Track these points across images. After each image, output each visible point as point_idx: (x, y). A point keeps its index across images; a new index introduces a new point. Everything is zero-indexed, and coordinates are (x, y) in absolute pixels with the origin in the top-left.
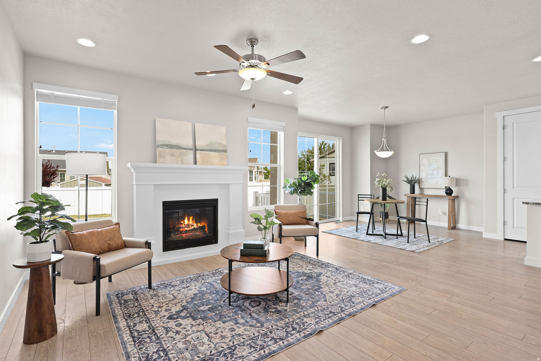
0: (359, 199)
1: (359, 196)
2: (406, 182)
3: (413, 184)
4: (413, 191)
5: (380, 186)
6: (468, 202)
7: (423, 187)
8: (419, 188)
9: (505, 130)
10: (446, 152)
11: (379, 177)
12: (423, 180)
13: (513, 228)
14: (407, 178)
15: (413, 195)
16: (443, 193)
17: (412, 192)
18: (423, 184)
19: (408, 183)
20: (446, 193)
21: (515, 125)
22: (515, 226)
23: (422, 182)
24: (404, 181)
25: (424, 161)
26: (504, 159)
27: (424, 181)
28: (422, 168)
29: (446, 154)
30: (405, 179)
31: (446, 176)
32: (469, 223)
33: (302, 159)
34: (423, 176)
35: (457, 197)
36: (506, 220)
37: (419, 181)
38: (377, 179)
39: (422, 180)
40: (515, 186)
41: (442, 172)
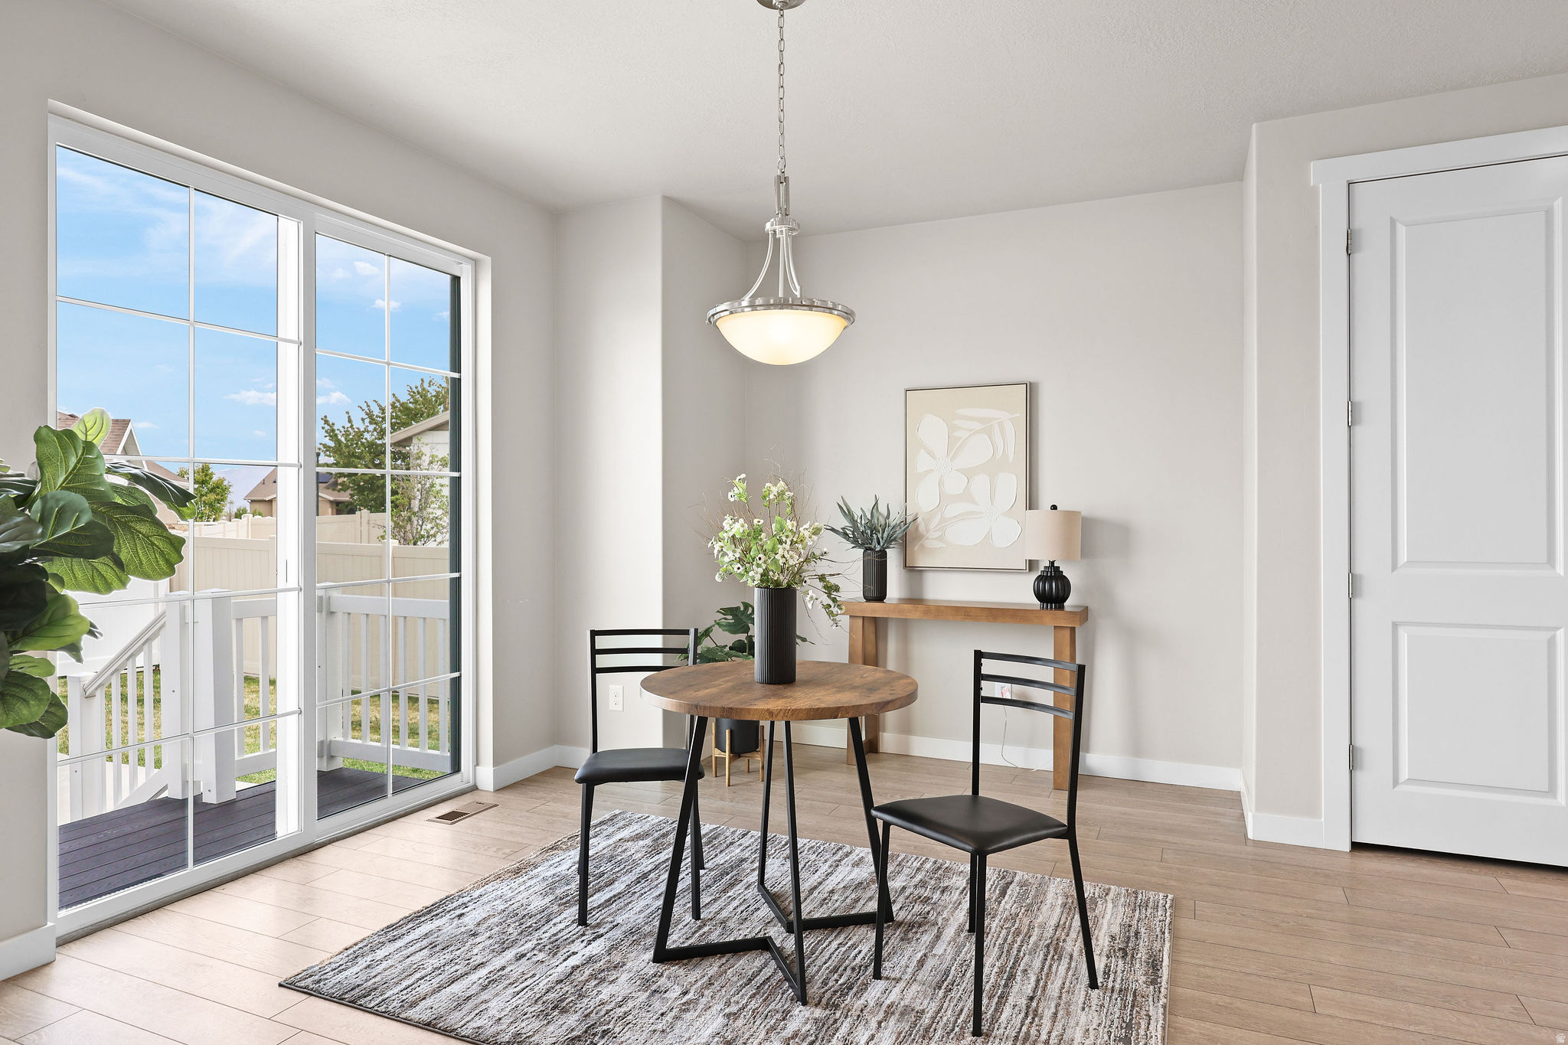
0: (603, 661)
1: (602, 642)
2: (845, 535)
3: (878, 548)
4: (876, 590)
5: (756, 573)
6: (1132, 637)
7: (921, 562)
8: (905, 566)
9: (1357, 257)
10: (1030, 384)
11: (741, 510)
12: (922, 528)
13: (1396, 783)
14: (848, 514)
15: (875, 609)
16: (1022, 593)
17: (873, 594)
18: (922, 546)
19: (856, 543)
20: (1040, 596)
21: (1401, 230)
22: (1404, 775)
23: (919, 537)
24: (833, 530)
25: (931, 430)
26: (1353, 414)
27: (928, 530)
28: (921, 462)
29: (1031, 390)
30: (842, 522)
31: (1032, 504)
32: (1136, 747)
33: (366, 435)
34: (923, 502)
35: (1084, 614)
36: (1359, 742)
37: (905, 536)
38: (736, 527)
39: (917, 528)
40: (1403, 557)
41: (1013, 485)
